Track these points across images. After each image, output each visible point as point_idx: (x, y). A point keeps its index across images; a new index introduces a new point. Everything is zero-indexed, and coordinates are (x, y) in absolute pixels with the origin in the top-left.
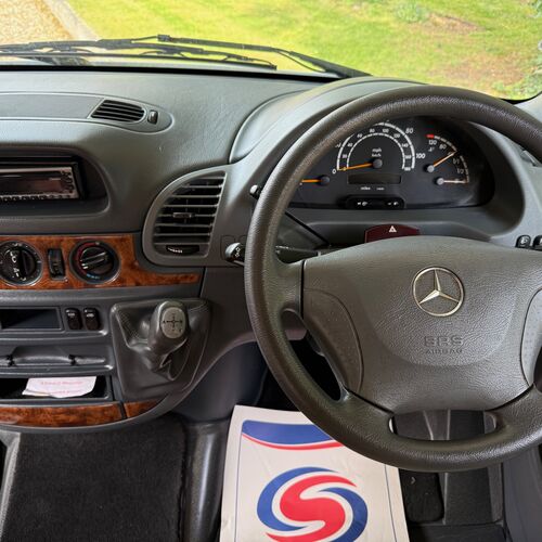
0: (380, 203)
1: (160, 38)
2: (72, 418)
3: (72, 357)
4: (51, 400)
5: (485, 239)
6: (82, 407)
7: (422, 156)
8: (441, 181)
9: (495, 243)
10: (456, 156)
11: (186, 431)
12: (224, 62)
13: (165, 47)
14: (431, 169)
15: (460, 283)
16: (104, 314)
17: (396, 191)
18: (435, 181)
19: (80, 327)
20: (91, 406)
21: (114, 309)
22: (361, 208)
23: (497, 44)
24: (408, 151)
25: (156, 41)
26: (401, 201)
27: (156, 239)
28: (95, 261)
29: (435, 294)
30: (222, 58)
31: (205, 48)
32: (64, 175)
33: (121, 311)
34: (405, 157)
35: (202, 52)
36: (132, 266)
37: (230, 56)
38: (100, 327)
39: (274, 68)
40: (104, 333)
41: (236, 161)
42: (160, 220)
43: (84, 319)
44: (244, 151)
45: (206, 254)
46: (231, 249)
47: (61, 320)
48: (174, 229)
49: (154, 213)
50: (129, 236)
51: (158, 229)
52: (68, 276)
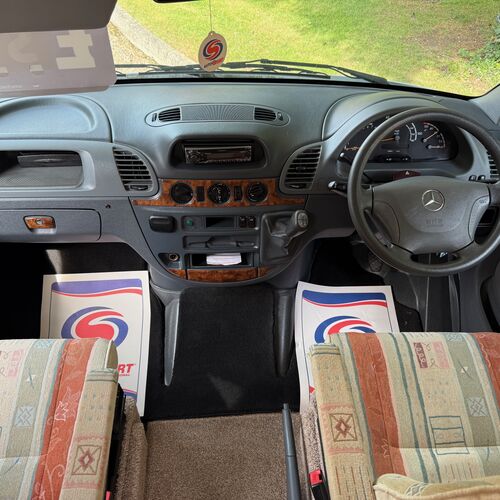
0: (398, 159)
1: (262, 61)
2: (231, 276)
3: (237, 242)
4: (221, 267)
5: (453, 177)
6: (237, 270)
7: (420, 134)
8: (430, 147)
9: (458, 179)
10: (439, 134)
11: (273, 293)
12: (299, 75)
14: (425, 140)
15: (442, 195)
16: (258, 220)
17: (405, 153)
18: (427, 147)
19: (245, 226)
20: (242, 270)
21: (264, 217)
22: (388, 162)
23: (462, 11)
24: (413, 131)
25: (259, 63)
26: (409, 158)
27: (286, 181)
28: (258, 192)
29: (432, 201)
30: (298, 72)
31: (289, 66)
32: (248, 149)
33: (268, 218)
34: (411, 134)
35: (290, 69)
36: (273, 195)
37: (302, 71)
38: (255, 226)
39: (329, 77)
40: (257, 229)
41: (326, 139)
42: (289, 171)
43: (248, 222)
44: (329, 134)
45: (310, 189)
46: (331, 184)
47: (236, 222)
48: (295, 176)
49: (286, 167)
50: (274, 179)
51: (288, 176)
52: (243, 200)
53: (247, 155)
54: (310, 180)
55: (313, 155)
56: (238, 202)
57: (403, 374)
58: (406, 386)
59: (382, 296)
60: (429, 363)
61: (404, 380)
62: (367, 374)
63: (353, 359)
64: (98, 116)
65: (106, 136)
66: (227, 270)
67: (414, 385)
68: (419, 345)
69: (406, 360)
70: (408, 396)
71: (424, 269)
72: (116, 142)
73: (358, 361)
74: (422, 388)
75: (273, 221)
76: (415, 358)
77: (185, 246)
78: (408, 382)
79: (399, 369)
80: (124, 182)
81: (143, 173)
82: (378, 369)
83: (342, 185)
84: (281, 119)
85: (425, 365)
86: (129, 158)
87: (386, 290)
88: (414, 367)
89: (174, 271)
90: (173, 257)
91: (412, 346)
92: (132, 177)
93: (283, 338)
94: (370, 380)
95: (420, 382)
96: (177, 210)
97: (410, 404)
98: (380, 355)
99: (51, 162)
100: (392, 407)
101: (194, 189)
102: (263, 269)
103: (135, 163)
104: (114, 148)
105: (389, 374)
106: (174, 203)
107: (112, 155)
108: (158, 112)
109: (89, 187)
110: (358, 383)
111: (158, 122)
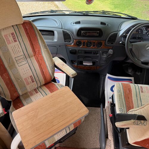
1: (103, 11)
6: (91, 67)
7: (146, 32)
12: (113, 15)
13: (103, 13)
14: (148, 34)
21: (100, 51)
22: (137, 39)
25: (102, 11)
26: (143, 38)
27: (108, 42)
32: (98, 32)
34: (144, 32)
35: (110, 14)
36: (104, 45)
37: (114, 14)
39: (121, 16)
40: (98, 55)
41: (120, 31)
42: (109, 39)
43: (96, 53)
44: (121, 30)
45: (114, 44)
46: (120, 43)
47: (93, 53)
48: (110, 40)
49: (108, 38)
50: (104, 41)
51: (108, 40)
52: (95, 46)
53: (98, 34)
54: (114, 42)
55: (116, 35)
56: (94, 47)
57: (136, 94)
58: (137, 96)
59: (131, 80)
60: (144, 92)
61: (137, 95)
62: (126, 93)
63: (123, 88)
64: (59, 23)
65: (61, 27)
66: (88, 66)
67: (139, 96)
68: (141, 87)
69: (138, 90)
70: (137, 99)
71: (144, 66)
72: (64, 29)
73: (124, 89)
74: (141, 97)
75: (103, 53)
76: (140, 90)
77: (78, 58)
78: (138, 95)
79: (135, 92)
80: (65, 40)
81: (70, 37)
82: (129, 92)
83: (124, 43)
84: (108, 25)
85: (143, 92)
86: (66, 33)
87: (132, 78)
88: (139, 92)
89: (74, 66)
90: (74, 62)
91: (139, 87)
92: (67, 38)
93: (101, 88)
94: (127, 94)
95: (141, 96)
96: (77, 48)
97: (138, 101)
98: (130, 88)
99: (46, 34)
100: (132, 101)
101: (82, 42)
102: (98, 67)
103: (68, 35)
104: (63, 30)
105: (132, 93)
106: (77, 46)
107: (62, 32)
108: (74, 22)
109: (56, 40)
110: (124, 94)
111: (74, 24)
